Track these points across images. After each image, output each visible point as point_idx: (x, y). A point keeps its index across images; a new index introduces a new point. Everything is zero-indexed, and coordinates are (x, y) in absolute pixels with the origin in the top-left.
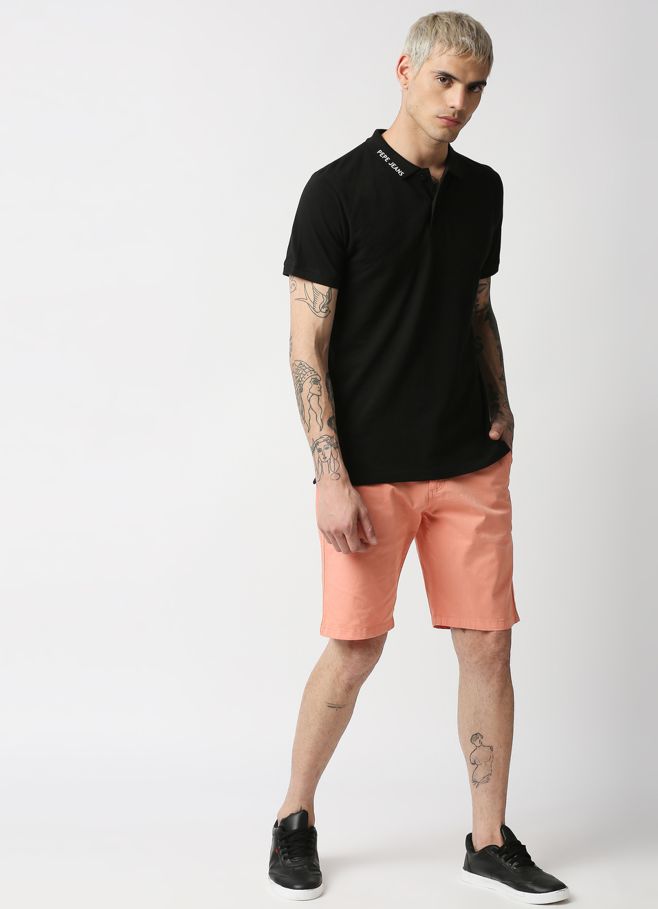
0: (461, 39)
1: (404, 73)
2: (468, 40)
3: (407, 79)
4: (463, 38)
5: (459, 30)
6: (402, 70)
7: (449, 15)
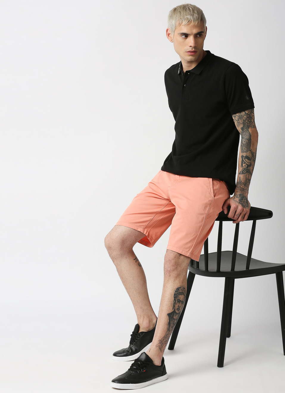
0: (186, 17)
1: (170, 36)
2: (189, 17)
3: (171, 38)
4: (187, 16)
5: (185, 13)
6: (169, 35)
7: (180, 7)
